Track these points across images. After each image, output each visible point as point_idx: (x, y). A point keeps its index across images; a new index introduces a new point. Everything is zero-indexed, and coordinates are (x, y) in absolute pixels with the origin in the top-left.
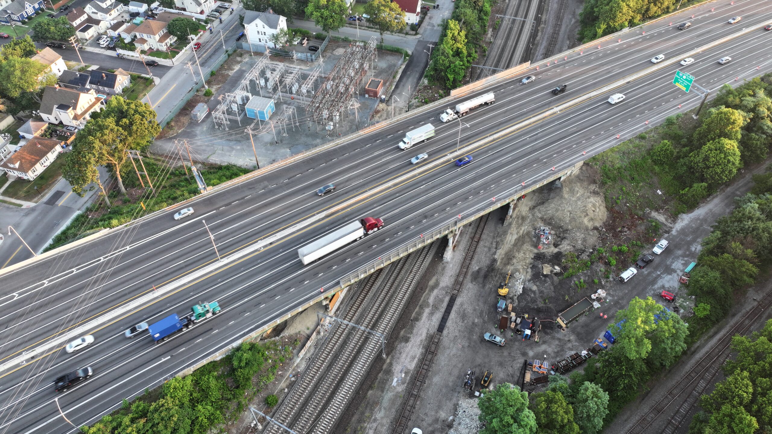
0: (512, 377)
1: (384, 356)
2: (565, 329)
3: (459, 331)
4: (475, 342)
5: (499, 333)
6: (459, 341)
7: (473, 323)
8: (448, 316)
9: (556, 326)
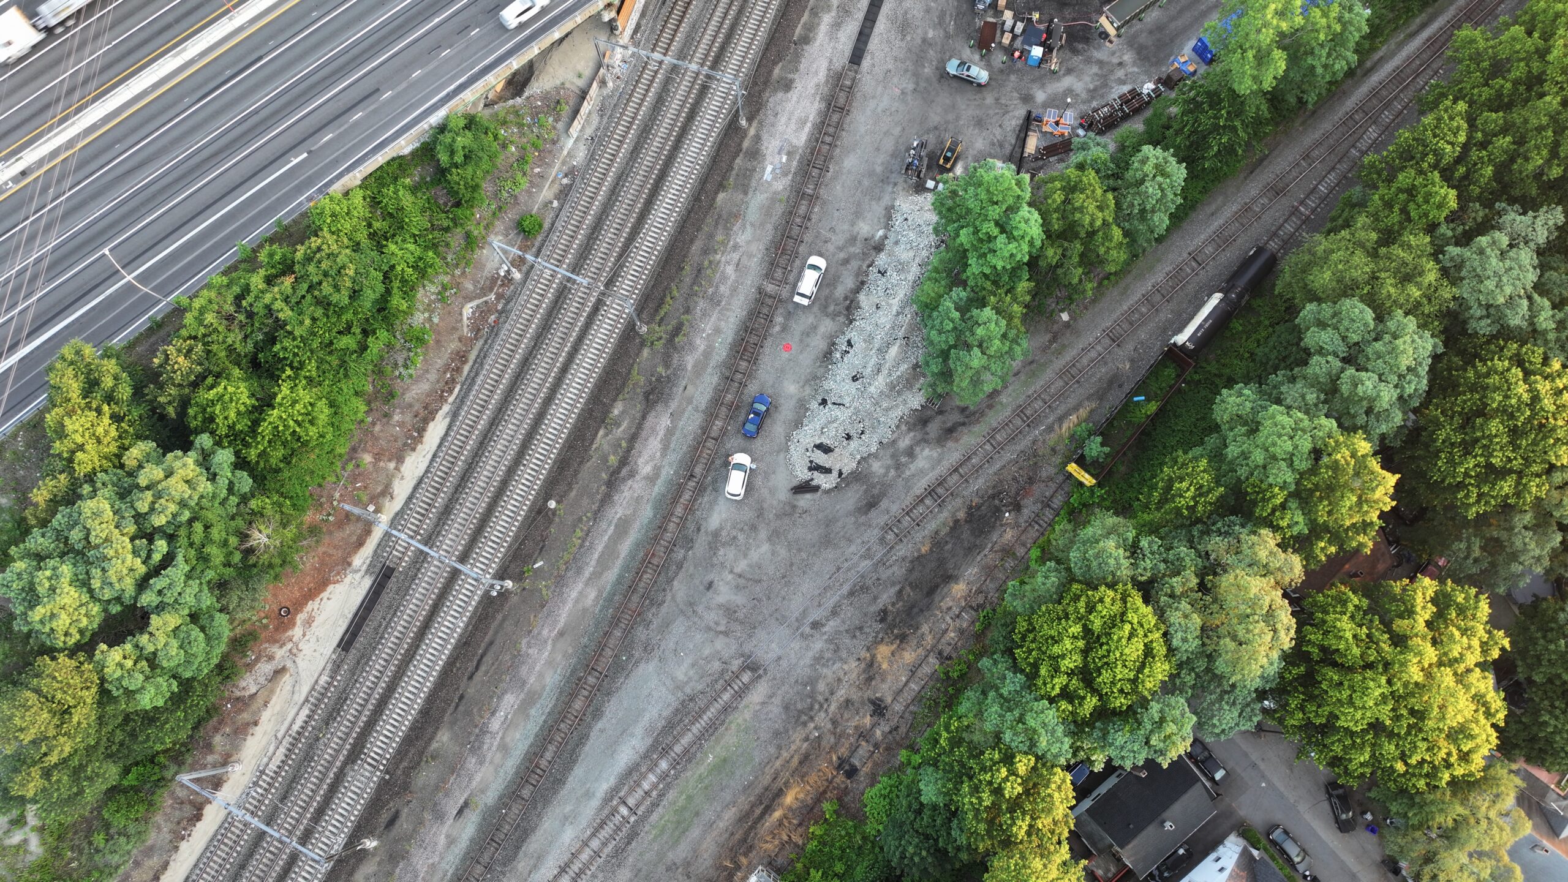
0: (1001, 146)
1: (743, 122)
2: (1114, 39)
3: (896, 59)
4: (927, 80)
5: (977, 57)
6: (895, 80)
7: (924, 40)
8: (872, 28)
9: (1096, 35)
